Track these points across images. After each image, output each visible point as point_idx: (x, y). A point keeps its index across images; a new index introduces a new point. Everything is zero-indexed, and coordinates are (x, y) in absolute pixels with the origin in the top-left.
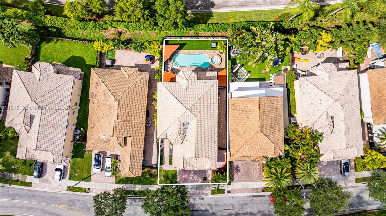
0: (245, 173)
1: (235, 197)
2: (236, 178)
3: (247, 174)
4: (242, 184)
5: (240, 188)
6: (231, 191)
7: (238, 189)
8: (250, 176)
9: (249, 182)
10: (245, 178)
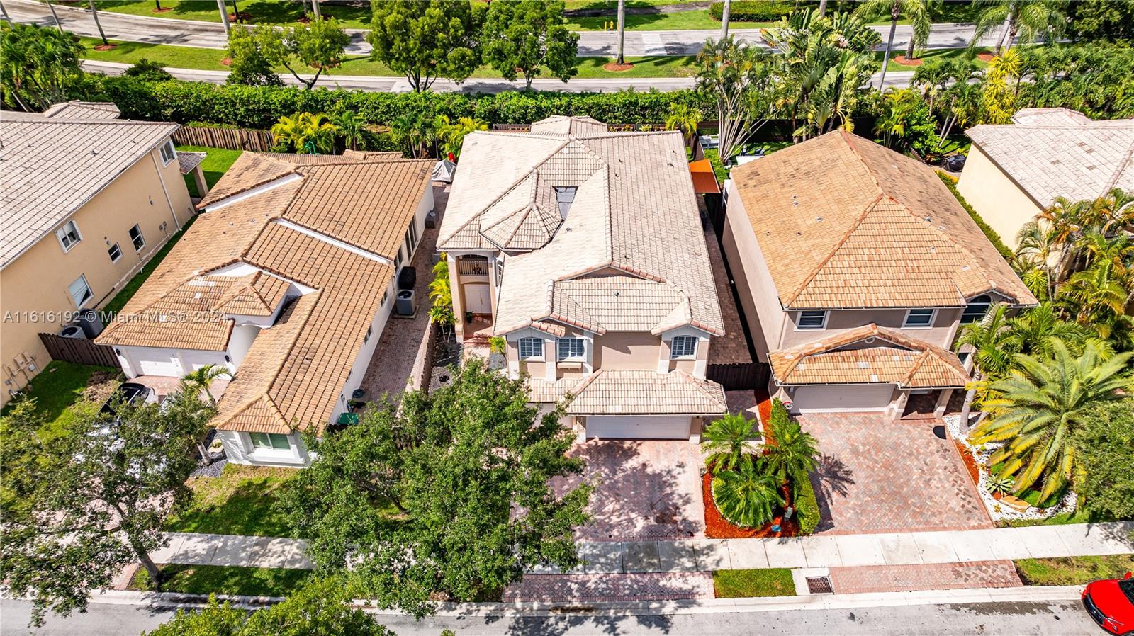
0: (882, 489)
1: (867, 611)
2: (841, 515)
3: (894, 494)
4: (882, 542)
5: (880, 561)
6: (831, 581)
7: (868, 567)
8: (915, 505)
9: (917, 530)
10: (891, 510)
